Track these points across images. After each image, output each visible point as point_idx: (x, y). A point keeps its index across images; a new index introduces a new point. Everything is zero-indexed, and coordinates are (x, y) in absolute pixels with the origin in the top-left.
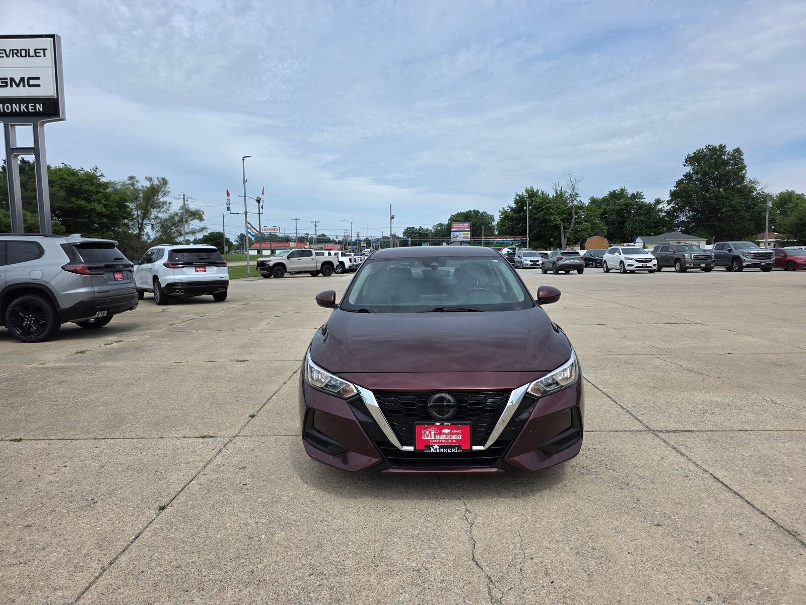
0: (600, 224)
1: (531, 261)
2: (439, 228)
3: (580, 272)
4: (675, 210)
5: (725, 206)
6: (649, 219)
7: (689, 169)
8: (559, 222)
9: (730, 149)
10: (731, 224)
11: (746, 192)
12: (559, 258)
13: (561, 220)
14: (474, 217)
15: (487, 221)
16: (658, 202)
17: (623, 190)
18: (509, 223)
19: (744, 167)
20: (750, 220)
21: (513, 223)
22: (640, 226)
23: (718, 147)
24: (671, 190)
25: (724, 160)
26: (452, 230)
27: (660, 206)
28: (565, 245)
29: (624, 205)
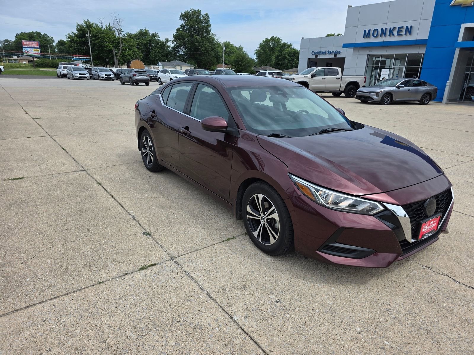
0: (138, 52)
1: (106, 75)
2: (7, 44)
3: (147, 84)
4: (177, 47)
5: (202, 47)
6: (163, 51)
7: (182, 22)
8: (111, 48)
9: (203, 13)
10: (206, 58)
11: (211, 40)
12: (133, 74)
13: (112, 46)
14: (37, 37)
15: (48, 41)
16: (167, 41)
17: (146, 30)
18: (75, 45)
19: (209, 26)
20: (214, 57)
21: (78, 45)
22: (159, 55)
23: (197, 11)
24: (173, 34)
25: (200, 20)
26: (23, 46)
27: (168, 44)
28: (117, 64)
29: (148, 40)
